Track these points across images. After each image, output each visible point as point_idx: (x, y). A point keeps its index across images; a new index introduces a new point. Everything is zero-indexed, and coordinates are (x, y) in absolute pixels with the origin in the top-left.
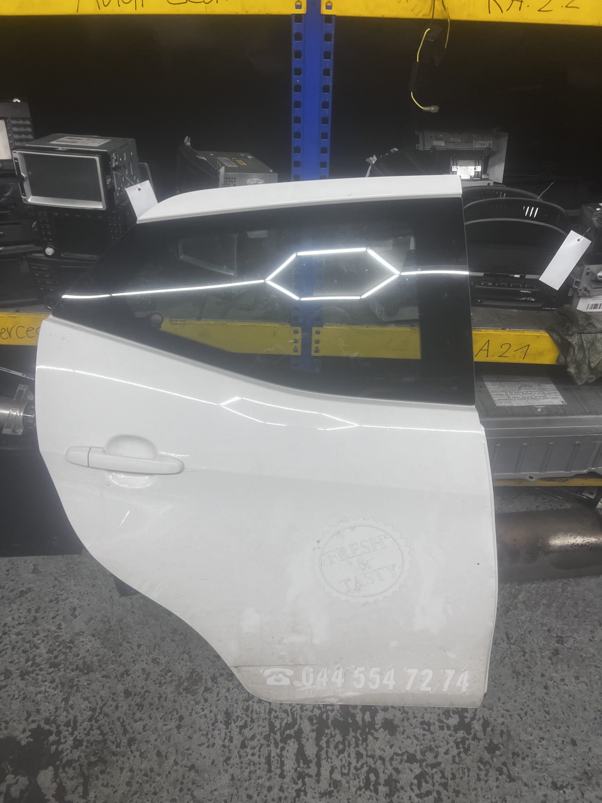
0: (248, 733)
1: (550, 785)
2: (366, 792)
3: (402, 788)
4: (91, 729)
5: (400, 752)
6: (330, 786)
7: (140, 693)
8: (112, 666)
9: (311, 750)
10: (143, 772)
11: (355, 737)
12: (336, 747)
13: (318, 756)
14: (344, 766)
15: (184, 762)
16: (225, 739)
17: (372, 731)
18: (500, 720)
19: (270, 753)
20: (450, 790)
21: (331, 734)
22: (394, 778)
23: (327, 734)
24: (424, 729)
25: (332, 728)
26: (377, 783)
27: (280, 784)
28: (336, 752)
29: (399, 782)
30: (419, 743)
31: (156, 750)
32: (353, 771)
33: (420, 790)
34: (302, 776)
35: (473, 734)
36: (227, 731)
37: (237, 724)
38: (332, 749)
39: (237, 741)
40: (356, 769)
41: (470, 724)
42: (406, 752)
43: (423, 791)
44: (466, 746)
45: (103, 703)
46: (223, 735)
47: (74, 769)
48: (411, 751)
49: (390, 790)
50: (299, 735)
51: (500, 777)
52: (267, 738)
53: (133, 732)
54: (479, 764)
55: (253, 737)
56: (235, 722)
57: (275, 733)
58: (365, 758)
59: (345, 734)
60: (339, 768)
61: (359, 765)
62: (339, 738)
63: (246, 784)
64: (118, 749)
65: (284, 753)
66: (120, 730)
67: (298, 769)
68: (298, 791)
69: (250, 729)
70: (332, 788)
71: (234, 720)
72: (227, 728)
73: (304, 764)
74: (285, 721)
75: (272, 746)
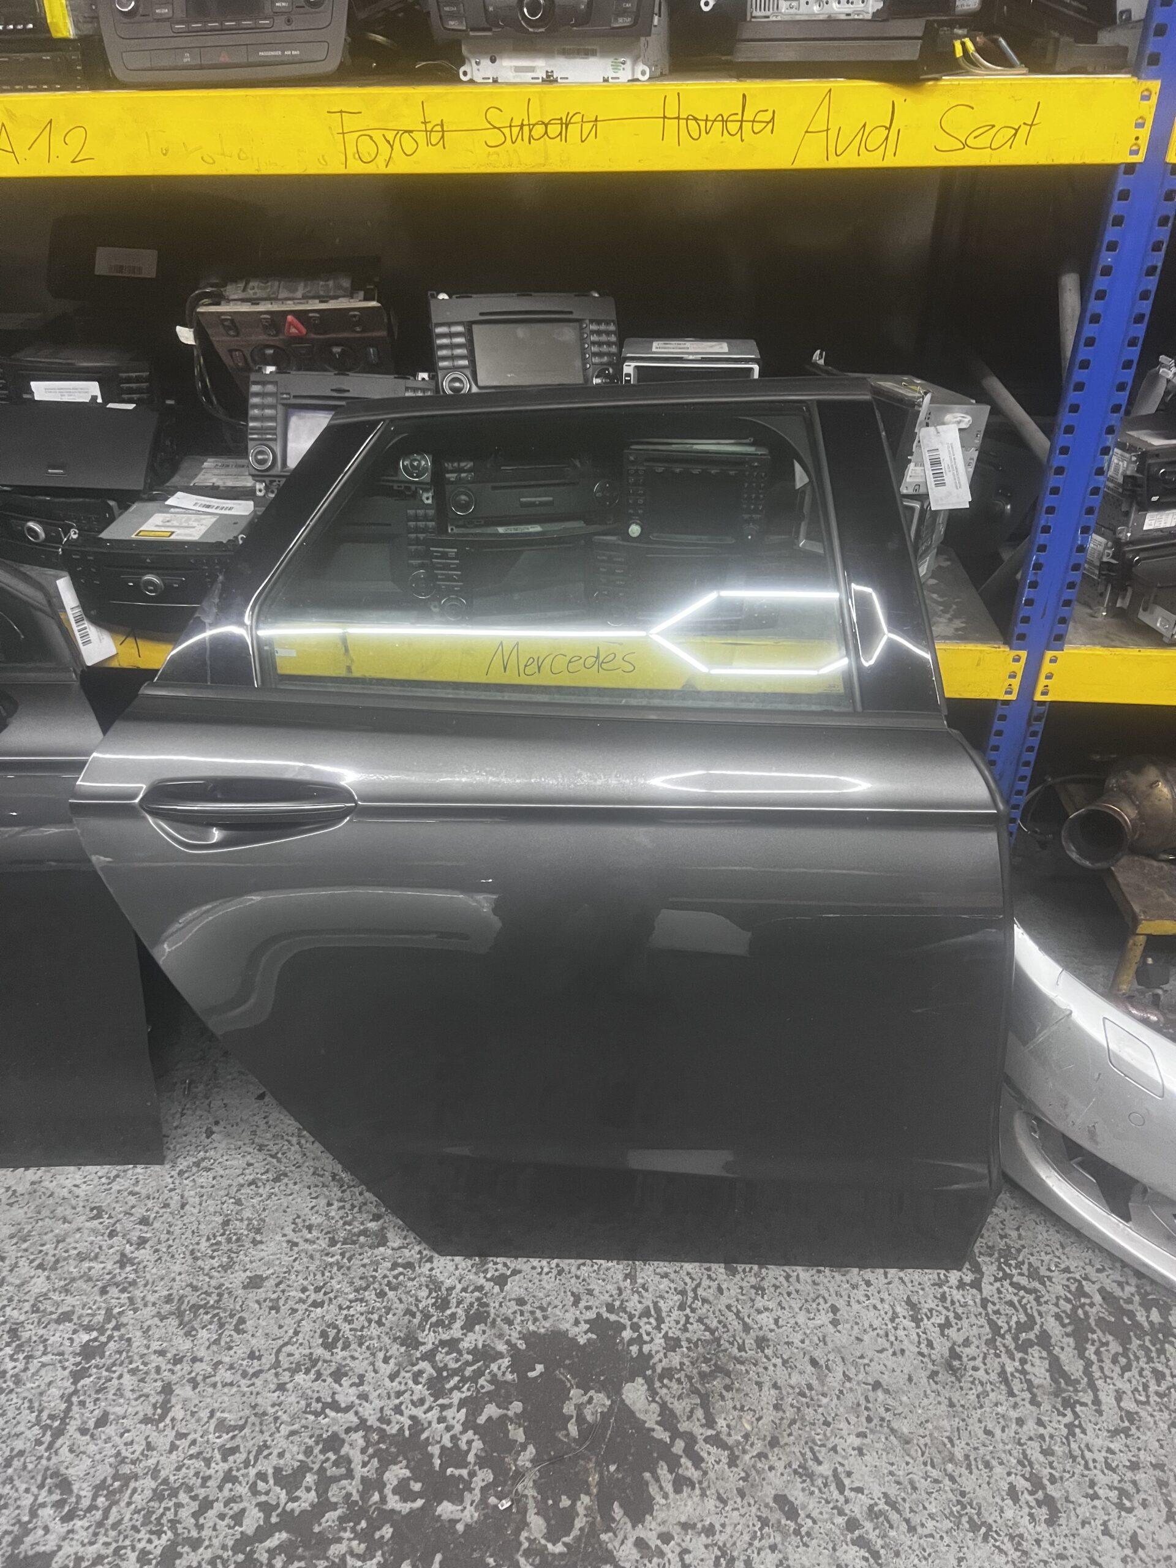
0: (955, 1335)
4: (687, 1321)
6: (1122, 1420)
9: (1074, 1367)
10: (797, 1390)
11: (1142, 1347)
12: (1114, 1361)
13: (1087, 1372)
14: (1136, 1389)
15: (861, 1377)
16: (919, 1343)
19: (1003, 1366)
21: (1100, 1341)
23: (1094, 1341)
25: (1099, 1332)
27: (1035, 1414)
28: (1118, 1370)
31: (807, 1358)
32: (1154, 1397)
34: (1069, 1403)
36: (919, 1331)
37: (932, 1320)
38: (1107, 1364)
39: (941, 1347)
40: (1159, 1395)
45: (695, 1282)
46: (914, 1337)
47: (679, 1381)
50: (1044, 1340)
52: (991, 1343)
53: (761, 1329)
55: (967, 1343)
56: (929, 1318)
57: (1003, 1337)
58: (1169, 1378)
59: (1125, 1342)
60: (1129, 1393)
61: (1162, 1390)
62: (1115, 1347)
63: (977, 1414)
64: (743, 1354)
65: (1027, 1367)
66: (736, 1325)
67: (1060, 1393)
68: (1070, 1426)
69: (959, 1330)
70: (1127, 1424)
71: (926, 1315)
72: (918, 1327)
73: (1067, 1385)
74: (1014, 1319)
75: (1004, 1356)
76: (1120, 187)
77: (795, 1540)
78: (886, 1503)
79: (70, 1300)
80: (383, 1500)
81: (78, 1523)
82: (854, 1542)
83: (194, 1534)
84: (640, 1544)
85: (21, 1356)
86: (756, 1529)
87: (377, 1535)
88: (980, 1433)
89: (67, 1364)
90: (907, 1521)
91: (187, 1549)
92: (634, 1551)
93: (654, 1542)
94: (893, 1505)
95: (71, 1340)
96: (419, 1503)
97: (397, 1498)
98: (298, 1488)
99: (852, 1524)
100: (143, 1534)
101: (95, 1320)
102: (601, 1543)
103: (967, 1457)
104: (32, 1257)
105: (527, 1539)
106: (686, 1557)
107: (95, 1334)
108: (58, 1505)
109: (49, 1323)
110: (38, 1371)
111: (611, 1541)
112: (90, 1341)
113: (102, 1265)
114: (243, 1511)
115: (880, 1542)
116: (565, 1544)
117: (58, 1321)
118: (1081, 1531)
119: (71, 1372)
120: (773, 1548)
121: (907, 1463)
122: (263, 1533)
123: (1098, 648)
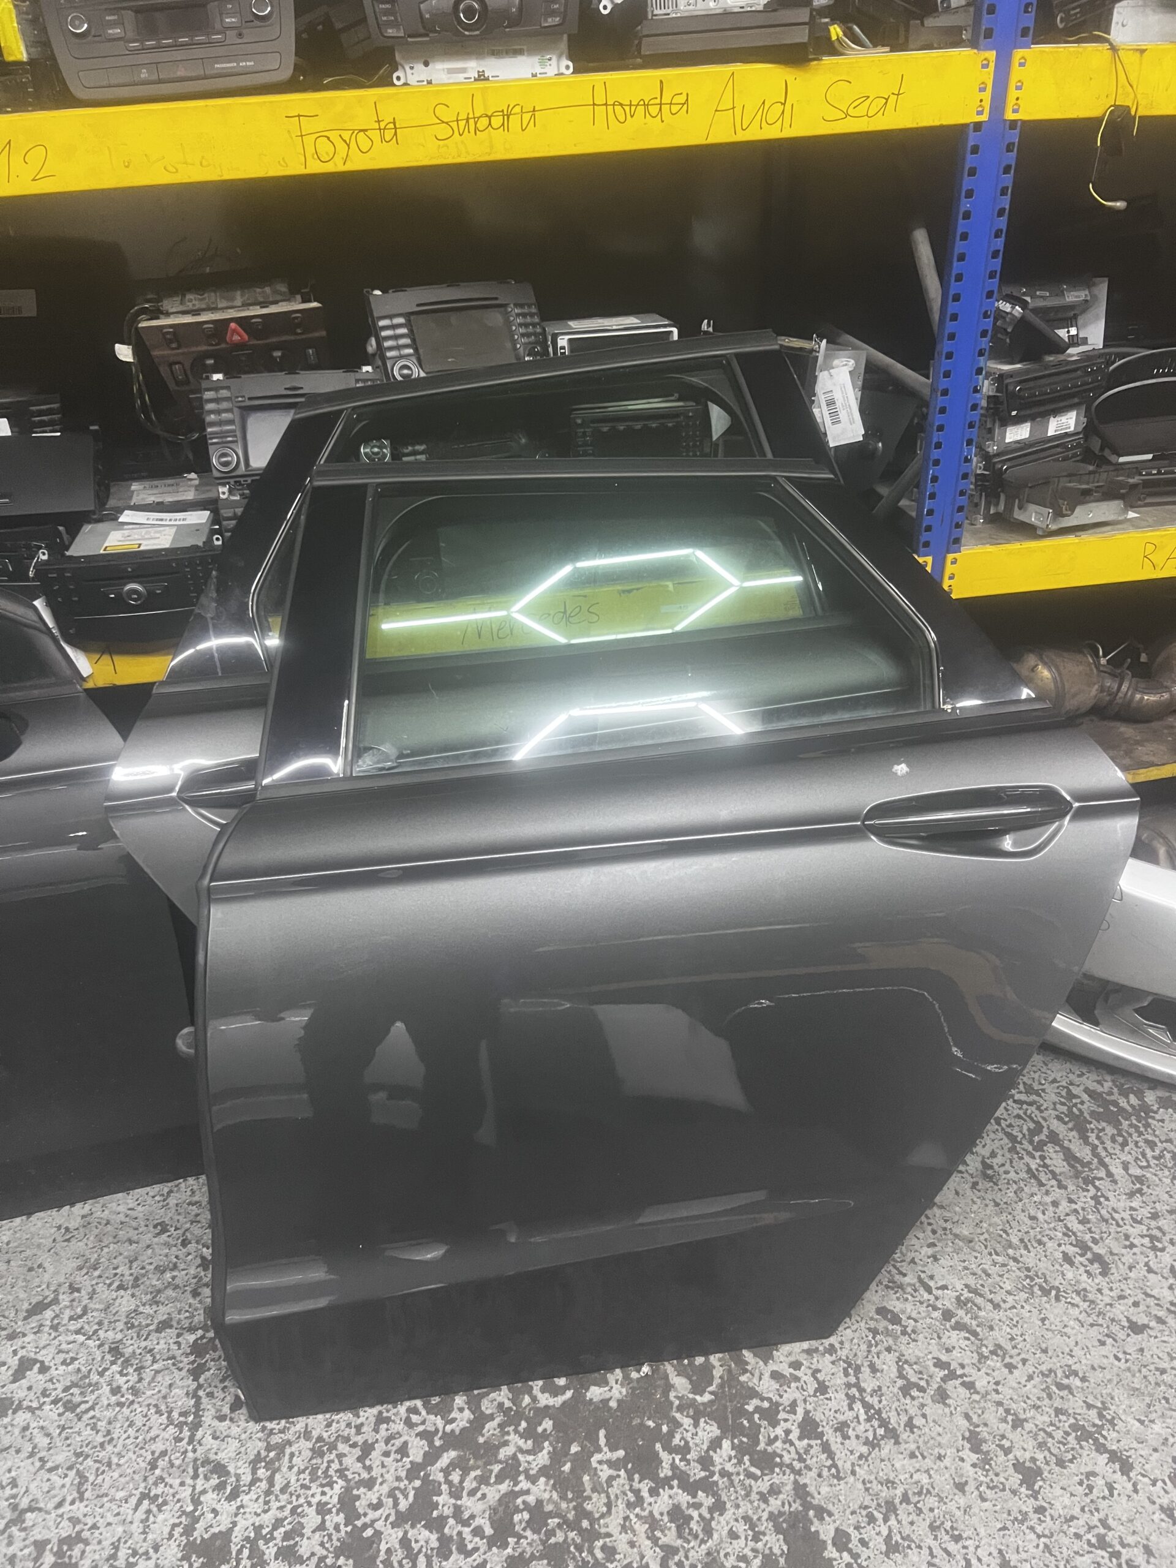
6: (1134, 1184)
9: (1081, 1151)
11: (1131, 1125)
12: (1113, 1140)
13: (1095, 1154)
14: (1137, 1158)
17: (1151, 1114)
19: (1028, 1165)
21: (1097, 1128)
23: (1092, 1129)
25: (1094, 1122)
27: (1065, 1196)
28: (1118, 1147)
32: (1153, 1161)
34: (1088, 1181)
38: (1109, 1144)
40: (1156, 1158)
50: (1053, 1138)
52: (1012, 1150)
55: (993, 1155)
57: (1020, 1143)
58: (1159, 1144)
59: (1117, 1124)
60: (1133, 1163)
61: (1157, 1154)
62: (1110, 1130)
63: (1019, 1206)
65: (1048, 1161)
67: (1079, 1175)
68: (1095, 1198)
69: (984, 1146)
70: (1138, 1186)
73: (1083, 1167)
74: (1025, 1128)
75: (1025, 1156)
76: (971, 143)
77: (905, 1339)
78: (970, 1292)
79: (162, 1309)
80: (534, 1399)
81: (245, 1498)
82: (954, 1328)
83: (365, 1475)
84: (776, 1376)
85: (131, 1370)
86: (870, 1338)
87: (540, 1429)
88: (1026, 1220)
89: (181, 1365)
90: (991, 1301)
91: (362, 1490)
92: (773, 1382)
93: (787, 1371)
94: (975, 1292)
95: (178, 1344)
96: (569, 1394)
97: (547, 1395)
98: (450, 1412)
99: (947, 1315)
100: (315, 1488)
101: (196, 1319)
102: (741, 1384)
103: (1022, 1240)
104: (108, 1282)
105: (677, 1397)
106: (818, 1375)
107: (200, 1333)
108: (220, 1487)
109: (149, 1335)
110: (153, 1379)
111: (750, 1380)
112: (197, 1339)
113: (184, 1272)
114: (406, 1443)
115: (974, 1323)
116: (711, 1393)
117: (158, 1330)
118: (1131, 1275)
119: (188, 1370)
120: (889, 1350)
121: (976, 1258)
122: (431, 1457)
123: (988, 546)
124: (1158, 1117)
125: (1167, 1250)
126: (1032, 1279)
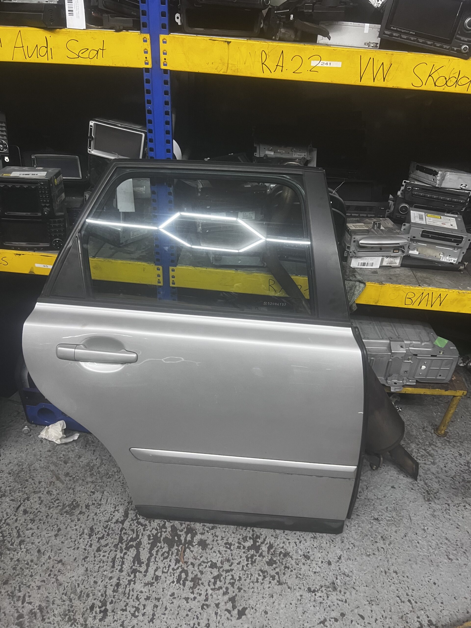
0: (103, 542)
1: (306, 589)
2: (177, 585)
3: (202, 584)
5: (206, 561)
6: (153, 579)
7: (34, 512)
8: (19, 494)
9: (144, 556)
10: (26, 562)
11: (177, 549)
12: (163, 555)
13: (149, 560)
15: (55, 558)
16: (87, 545)
17: (190, 546)
18: (281, 545)
19: (116, 555)
20: (236, 587)
21: (161, 546)
22: (198, 577)
23: (158, 546)
24: (227, 547)
25: (162, 543)
26: (186, 579)
27: (118, 576)
28: (162, 558)
29: (201, 580)
30: (221, 556)
31: (38, 549)
32: (171, 570)
33: (215, 586)
34: (134, 571)
35: (260, 553)
36: (89, 540)
37: (97, 536)
38: (159, 556)
39: (94, 547)
40: (173, 569)
41: (259, 546)
42: (211, 561)
43: (217, 586)
44: (253, 560)
45: (8, 517)
46: (86, 542)
48: (214, 561)
49: (194, 584)
50: (138, 545)
51: (272, 581)
52: (116, 546)
53: (24, 537)
54: (260, 572)
55: (106, 545)
56: (96, 535)
57: (122, 544)
58: (181, 563)
59: (171, 547)
60: (162, 568)
61: (175, 568)
62: (166, 549)
63: (95, 574)
64: (12, 547)
65: (126, 557)
66: (15, 534)
67: (133, 567)
68: (130, 581)
69: (106, 540)
70: (154, 581)
71: (95, 533)
72: (90, 538)
73: (138, 564)
74: (131, 536)
75: (119, 551)
76: (145, 78)
78: (38, 609)
88: (92, 582)
90: (43, 616)
94: (41, 610)
99: (20, 617)
103: (81, 592)
121: (56, 593)
124: (192, 549)
125: (138, 618)
126: (69, 612)
